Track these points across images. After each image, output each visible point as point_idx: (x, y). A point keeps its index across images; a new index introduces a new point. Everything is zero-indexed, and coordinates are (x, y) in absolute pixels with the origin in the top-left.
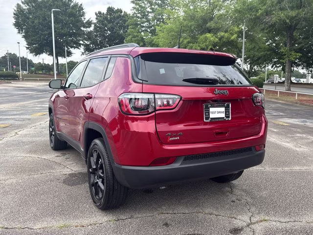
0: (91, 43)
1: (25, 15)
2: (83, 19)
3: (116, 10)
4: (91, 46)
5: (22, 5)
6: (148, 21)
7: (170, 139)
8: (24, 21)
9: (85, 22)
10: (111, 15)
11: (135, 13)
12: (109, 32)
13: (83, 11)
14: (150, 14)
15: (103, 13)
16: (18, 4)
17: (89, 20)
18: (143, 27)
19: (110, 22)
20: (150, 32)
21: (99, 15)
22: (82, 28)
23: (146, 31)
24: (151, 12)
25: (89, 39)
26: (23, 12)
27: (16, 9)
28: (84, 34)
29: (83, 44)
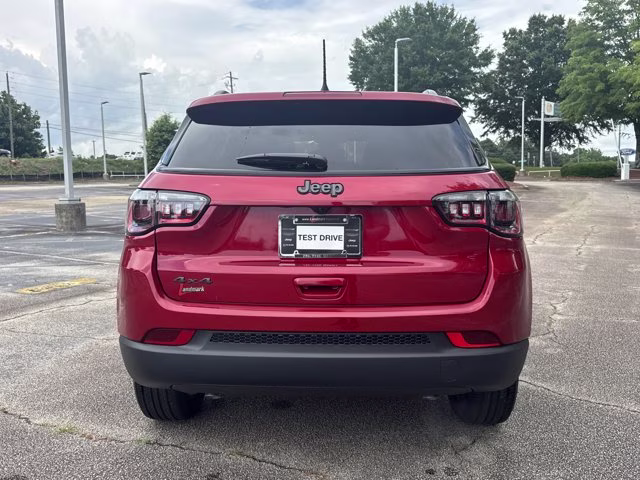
0: (490, 98)
1: (367, 57)
2: (474, 50)
3: (550, 20)
4: (492, 101)
5: (364, 40)
6: (622, 32)
7: (184, 290)
8: (365, 68)
9: (477, 55)
10: (537, 31)
11: (588, 19)
12: (531, 70)
13: (476, 32)
14: (626, 17)
15: (520, 31)
16: (357, 39)
17: (486, 50)
18: (609, 47)
19: (533, 47)
20: (625, 58)
21: (512, 36)
22: (472, 69)
23: (618, 56)
24: (628, 12)
25: (485, 89)
26: (364, 52)
27: (353, 49)
28: (474, 80)
29: (472, 101)
